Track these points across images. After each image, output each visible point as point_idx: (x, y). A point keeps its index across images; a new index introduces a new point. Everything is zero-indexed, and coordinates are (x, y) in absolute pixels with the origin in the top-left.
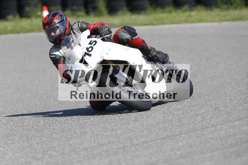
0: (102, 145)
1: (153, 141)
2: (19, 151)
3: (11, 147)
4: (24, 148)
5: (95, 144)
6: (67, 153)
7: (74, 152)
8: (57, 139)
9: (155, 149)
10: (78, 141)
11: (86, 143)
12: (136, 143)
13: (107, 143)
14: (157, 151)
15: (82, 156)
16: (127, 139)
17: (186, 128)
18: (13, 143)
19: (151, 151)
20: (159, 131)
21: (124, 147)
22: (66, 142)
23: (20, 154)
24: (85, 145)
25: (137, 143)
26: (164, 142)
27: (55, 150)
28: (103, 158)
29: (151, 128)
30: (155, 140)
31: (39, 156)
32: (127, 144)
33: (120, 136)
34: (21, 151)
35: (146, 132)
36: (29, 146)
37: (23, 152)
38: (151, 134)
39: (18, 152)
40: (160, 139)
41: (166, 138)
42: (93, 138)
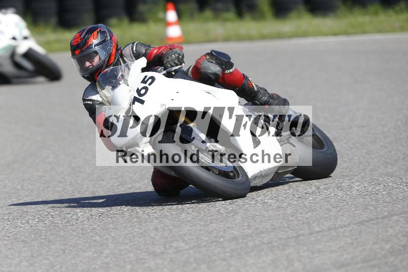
0: (262, 232)
1: (345, 226)
2: (126, 241)
3: (113, 235)
4: (134, 237)
5: (250, 231)
6: (205, 246)
7: (215, 244)
8: (188, 221)
9: (349, 240)
10: (222, 226)
11: (235, 230)
12: (317, 229)
13: (270, 229)
14: (352, 244)
15: (228, 250)
16: (303, 223)
17: (399, 206)
18: (117, 229)
19: (342, 243)
20: (356, 210)
21: (298, 236)
22: (202, 228)
23: (127, 247)
24: (234, 232)
25: (320, 230)
26: (363, 228)
27: (184, 241)
28: (263, 253)
29: (341, 204)
30: (349, 224)
31: (158, 249)
32: (302, 232)
33: (291, 219)
34: (129, 241)
35: (334, 212)
36: (142, 233)
37: (132, 243)
38: (343, 215)
39: (124, 243)
40: (356, 224)
41: (367, 221)
42: (246, 221)
